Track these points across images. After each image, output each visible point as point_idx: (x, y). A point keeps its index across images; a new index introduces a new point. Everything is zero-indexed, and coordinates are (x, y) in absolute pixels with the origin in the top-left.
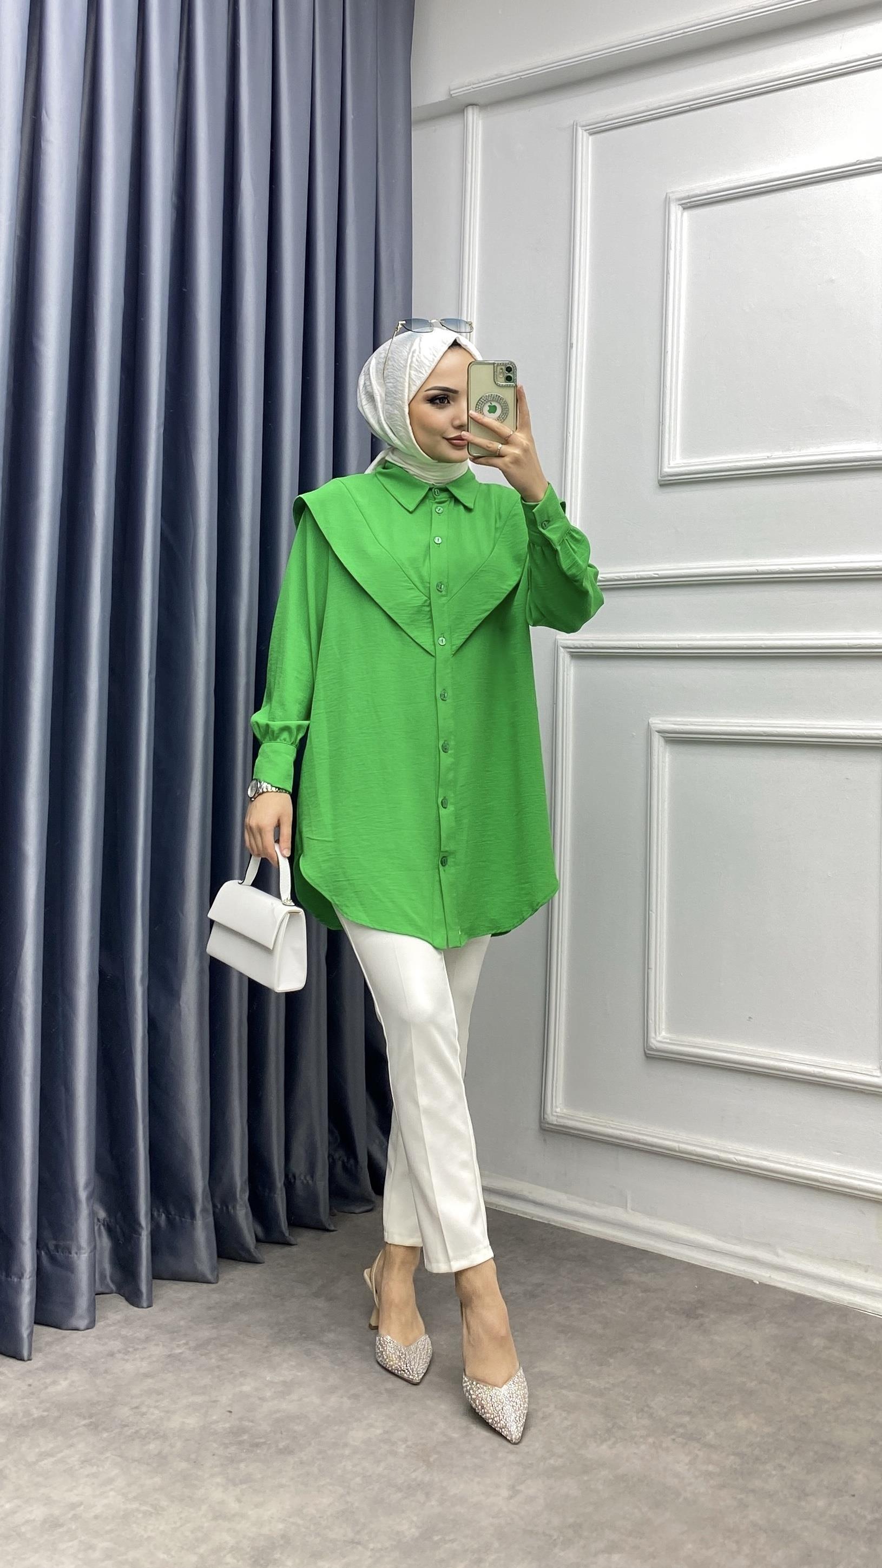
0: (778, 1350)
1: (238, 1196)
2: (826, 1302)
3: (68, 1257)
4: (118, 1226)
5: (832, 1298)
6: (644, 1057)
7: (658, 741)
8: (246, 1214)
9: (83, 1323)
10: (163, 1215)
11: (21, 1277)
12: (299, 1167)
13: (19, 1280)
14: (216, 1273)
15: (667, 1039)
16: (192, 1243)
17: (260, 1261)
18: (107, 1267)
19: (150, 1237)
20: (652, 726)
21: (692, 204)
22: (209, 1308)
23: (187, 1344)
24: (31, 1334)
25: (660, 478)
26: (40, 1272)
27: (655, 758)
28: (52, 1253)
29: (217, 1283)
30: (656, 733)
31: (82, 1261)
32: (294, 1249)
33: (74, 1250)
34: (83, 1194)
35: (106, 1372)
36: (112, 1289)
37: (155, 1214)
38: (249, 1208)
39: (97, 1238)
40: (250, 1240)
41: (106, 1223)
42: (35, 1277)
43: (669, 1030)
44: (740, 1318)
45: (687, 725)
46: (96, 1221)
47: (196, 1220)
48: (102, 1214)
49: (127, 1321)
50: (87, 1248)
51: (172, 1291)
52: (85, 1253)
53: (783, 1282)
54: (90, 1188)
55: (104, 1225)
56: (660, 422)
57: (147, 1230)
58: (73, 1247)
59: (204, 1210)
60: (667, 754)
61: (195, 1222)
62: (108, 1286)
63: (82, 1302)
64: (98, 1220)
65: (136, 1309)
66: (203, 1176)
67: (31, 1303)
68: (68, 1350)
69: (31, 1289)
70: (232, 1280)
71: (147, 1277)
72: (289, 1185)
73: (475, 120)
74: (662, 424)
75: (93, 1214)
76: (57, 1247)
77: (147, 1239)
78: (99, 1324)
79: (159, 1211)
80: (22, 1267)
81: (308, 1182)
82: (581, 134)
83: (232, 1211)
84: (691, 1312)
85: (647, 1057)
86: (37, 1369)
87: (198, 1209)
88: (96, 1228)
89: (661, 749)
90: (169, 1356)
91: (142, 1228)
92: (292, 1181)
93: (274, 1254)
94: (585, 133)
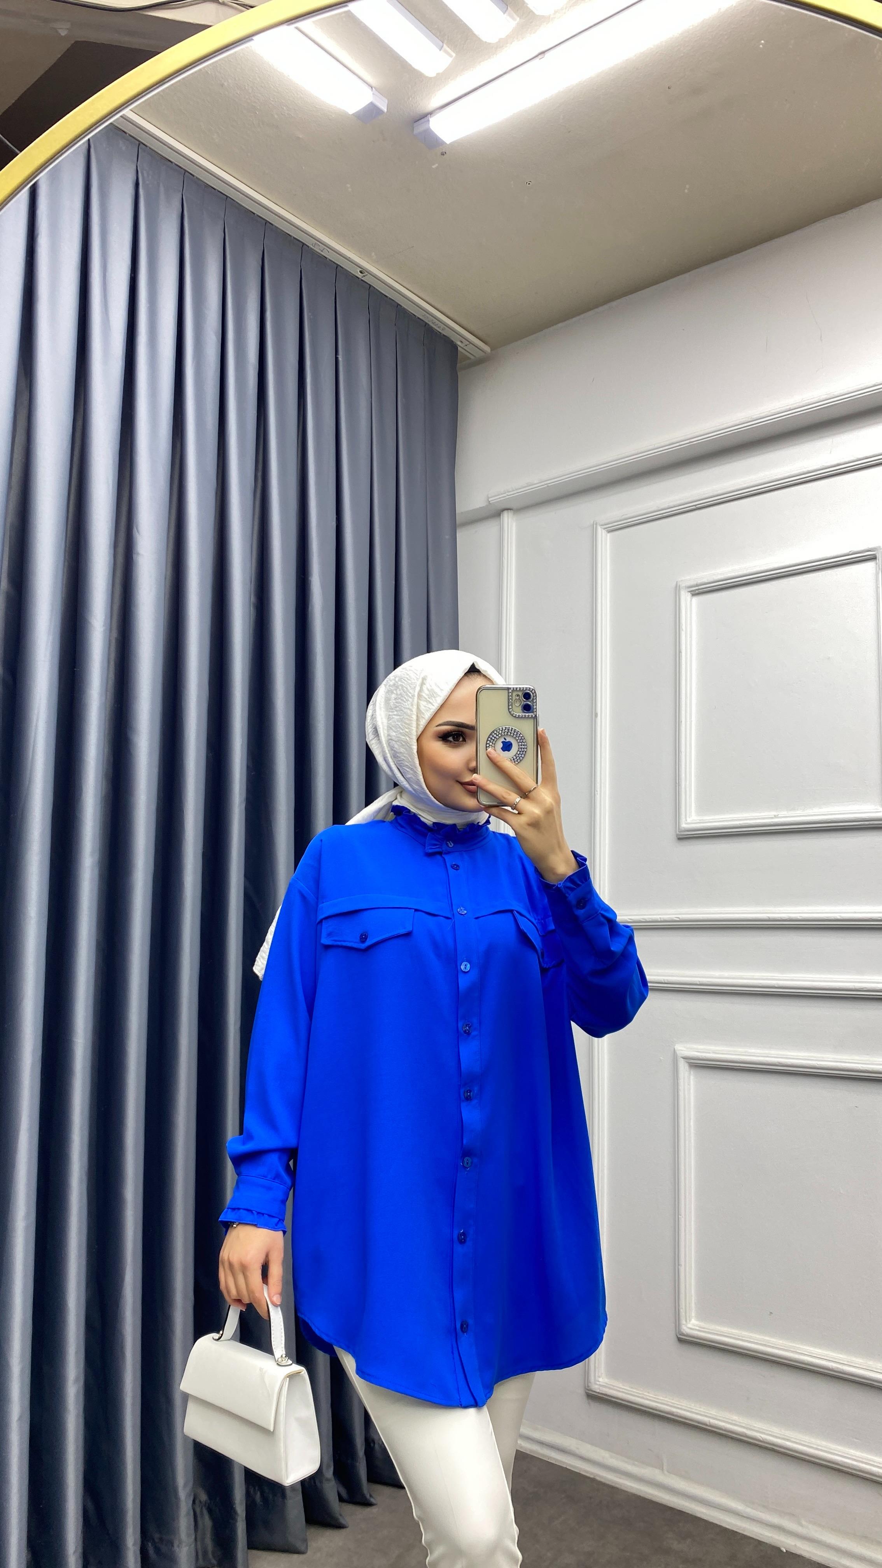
1: (325, 1471)
4: (217, 1508)
6: (677, 1340)
7: (683, 1066)
8: (333, 1485)
10: (258, 1493)
14: (305, 1540)
15: (697, 1326)
16: (283, 1518)
17: (345, 1525)
20: (677, 1052)
25: (678, 833)
27: (681, 1082)
29: (307, 1552)
30: (682, 1059)
32: (375, 1508)
38: (335, 1480)
40: (334, 1503)
41: (207, 1505)
43: (700, 1317)
45: (710, 1053)
46: (196, 1504)
51: (266, 1560)
53: (808, 1551)
55: (205, 1507)
56: (677, 784)
60: (692, 1078)
61: (286, 1501)
62: (209, 1559)
64: (200, 1502)
70: (320, 1548)
71: (244, 1547)
72: (369, 1450)
73: (509, 522)
74: (679, 786)
75: (192, 1498)
76: (162, 1538)
82: (601, 533)
83: (319, 1485)
89: (686, 1073)
91: (239, 1515)
92: (372, 1447)
93: (356, 1517)
94: (604, 531)
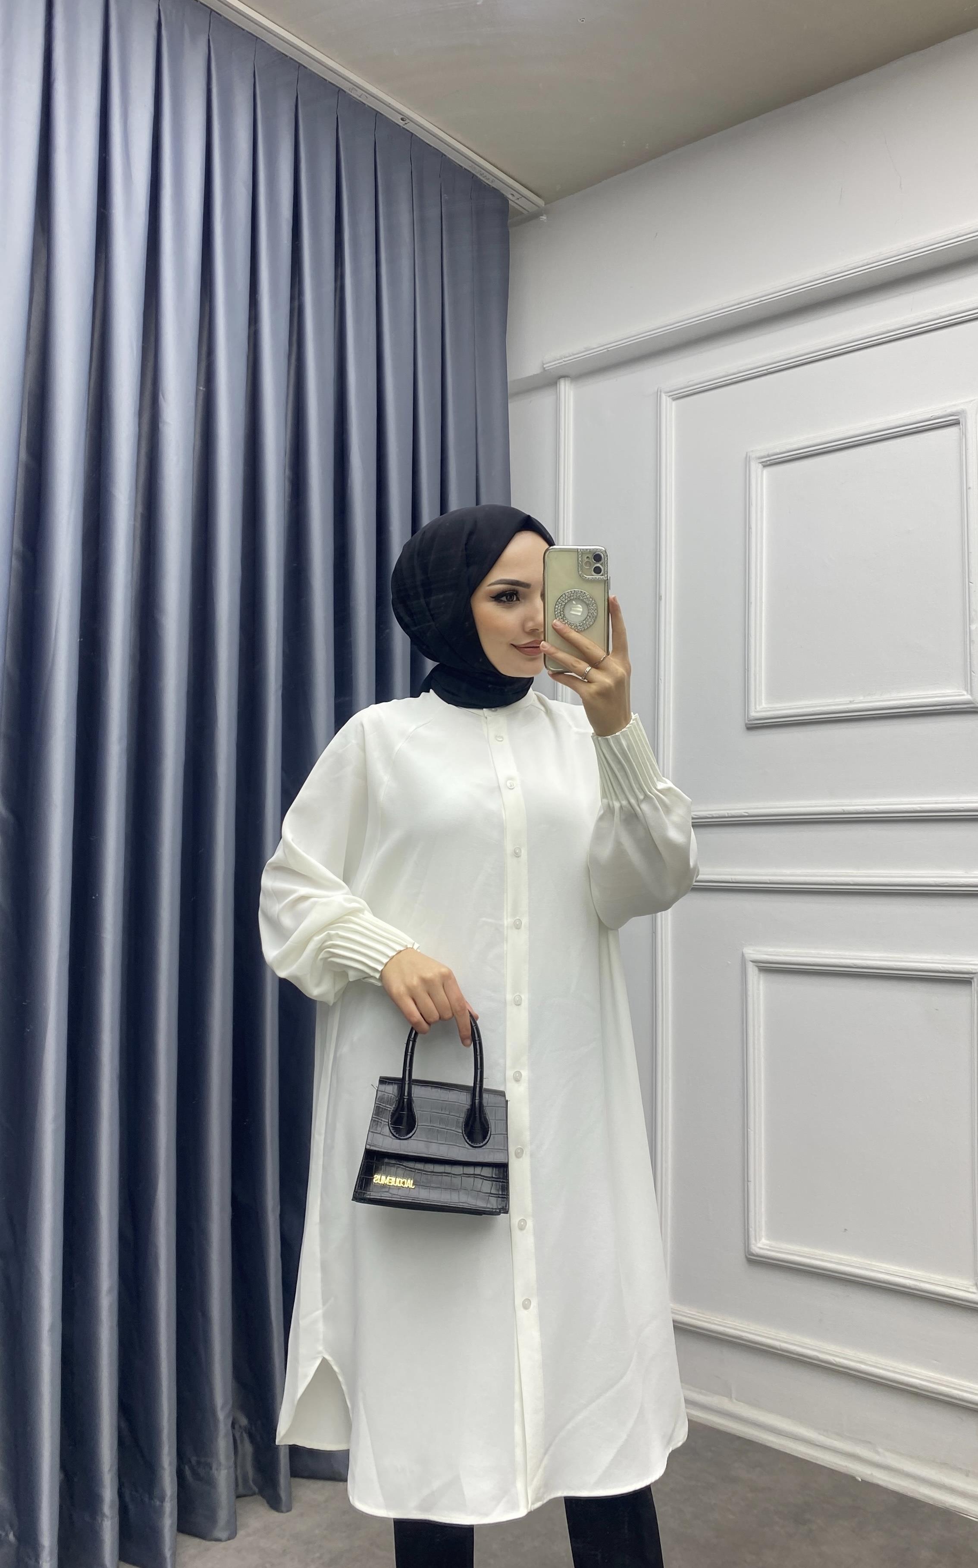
0: (887, 1564)
2: (929, 1504)
4: (258, 1434)
5: (934, 1499)
6: (744, 1260)
9: (224, 1534)
15: (767, 1245)
18: (249, 1470)
20: (746, 956)
21: (770, 462)
24: (174, 1545)
28: (194, 1468)
30: (752, 964)
31: (222, 1475)
33: (214, 1466)
34: (221, 1414)
36: (253, 1488)
39: (238, 1447)
41: (247, 1428)
43: (769, 1238)
44: (847, 1524)
45: (783, 956)
46: (236, 1429)
49: (266, 1528)
50: (227, 1461)
51: (310, 1489)
52: (225, 1467)
53: (884, 1480)
54: (229, 1405)
55: (245, 1431)
56: (746, 668)
58: (213, 1463)
62: (250, 1486)
63: (223, 1514)
64: (240, 1427)
65: (276, 1513)
73: (567, 392)
74: (748, 673)
75: (232, 1423)
76: (198, 1462)
78: (240, 1534)
82: (665, 400)
84: (799, 1518)
85: (750, 1261)
88: (236, 1436)
89: (755, 978)
94: (668, 398)
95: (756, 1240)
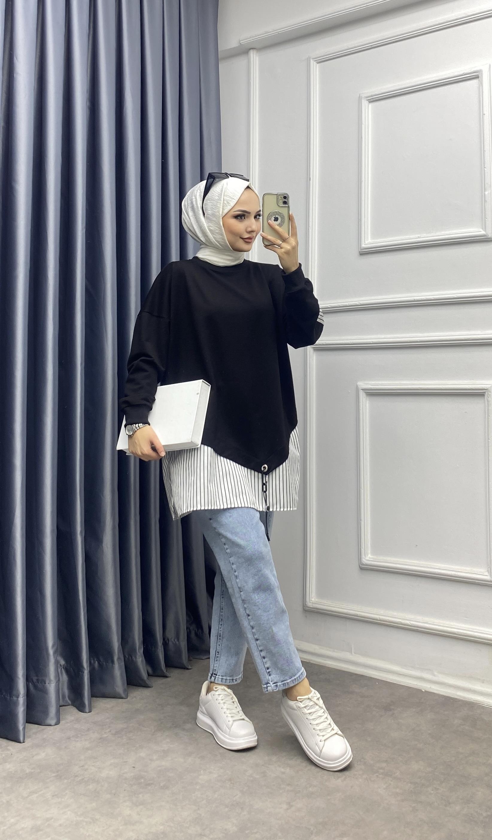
0: (435, 727)
1: (137, 650)
2: (462, 700)
3: (44, 685)
4: (72, 669)
5: (464, 698)
6: (358, 568)
7: (362, 395)
8: (142, 661)
9: (53, 722)
10: (97, 662)
11: (18, 697)
12: (171, 634)
13: (17, 698)
14: (126, 693)
15: (371, 558)
16: (113, 677)
17: (150, 686)
18: (66, 692)
19: (89, 673)
20: (359, 386)
21: (373, 100)
22: (123, 712)
23: (110, 731)
24: (24, 728)
25: (360, 250)
26: (28, 695)
27: (361, 404)
28: (35, 684)
29: (127, 698)
30: (362, 390)
31: (52, 688)
32: (168, 679)
33: (47, 682)
34: (51, 652)
35: (66, 747)
36: (69, 703)
37: (92, 661)
38: (144, 657)
39: (60, 676)
40: (144, 675)
41: (65, 667)
42: (26, 697)
43: (373, 553)
44: (414, 710)
45: (378, 385)
46: (59, 665)
47: (114, 664)
48: (62, 662)
49: (78, 720)
50: (54, 681)
51: (102, 704)
52: (53, 683)
53: (437, 690)
54: (55, 647)
55: (64, 668)
56: (359, 219)
57: (87, 670)
58: (46, 680)
59: (119, 658)
60: (368, 402)
61: (114, 665)
62: (67, 702)
63: (53, 710)
64: (61, 665)
65: (83, 713)
66: (118, 641)
67: (24, 710)
68: (45, 736)
69: (24, 703)
70: (135, 697)
71: (88, 696)
72: (165, 644)
73: (254, 57)
74: (360, 221)
75: (57, 662)
76: (38, 680)
77: (88, 675)
78: (62, 722)
79: (94, 660)
80: (18, 691)
81: (176, 643)
82: (313, 63)
83: (134, 659)
84: (387, 708)
85: (362, 569)
86: (28, 747)
87: (116, 658)
88: (59, 670)
89: (364, 399)
90: (101, 738)
91: (85, 669)
92: (167, 642)
93: (158, 682)
94: (314, 62)
95: (365, 556)
